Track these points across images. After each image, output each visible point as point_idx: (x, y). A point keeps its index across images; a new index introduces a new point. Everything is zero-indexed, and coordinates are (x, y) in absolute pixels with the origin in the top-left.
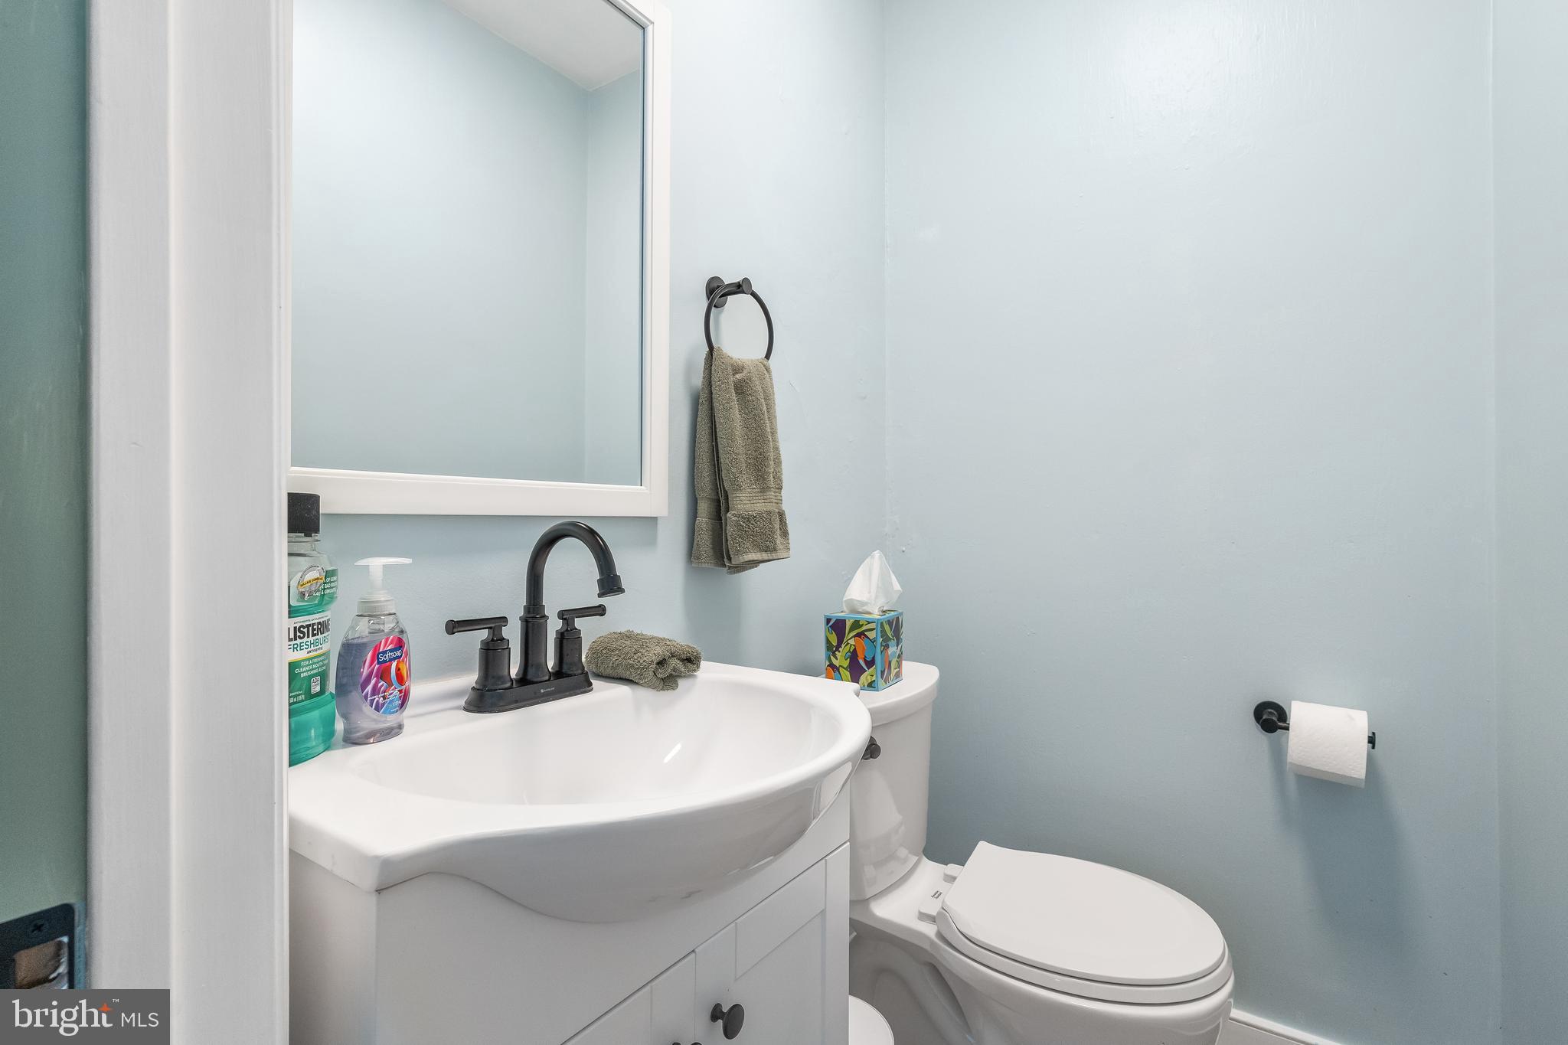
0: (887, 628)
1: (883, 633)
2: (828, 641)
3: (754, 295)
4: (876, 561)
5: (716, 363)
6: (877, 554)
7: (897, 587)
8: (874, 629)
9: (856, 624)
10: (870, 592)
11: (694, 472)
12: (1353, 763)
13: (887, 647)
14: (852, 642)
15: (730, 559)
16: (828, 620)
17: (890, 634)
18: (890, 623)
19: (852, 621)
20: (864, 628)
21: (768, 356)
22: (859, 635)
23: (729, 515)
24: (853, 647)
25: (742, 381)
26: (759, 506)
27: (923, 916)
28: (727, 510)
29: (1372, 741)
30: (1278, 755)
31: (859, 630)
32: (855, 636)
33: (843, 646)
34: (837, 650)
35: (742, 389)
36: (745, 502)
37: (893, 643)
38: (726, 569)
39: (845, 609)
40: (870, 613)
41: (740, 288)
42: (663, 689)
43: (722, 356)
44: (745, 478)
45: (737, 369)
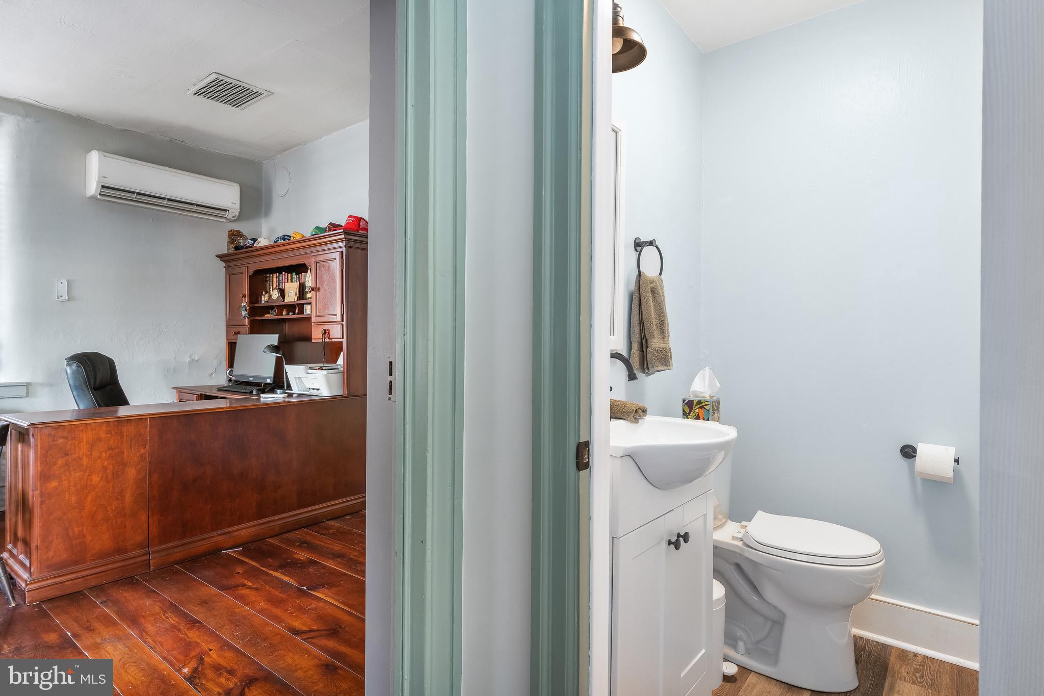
0: (714, 404)
1: (713, 407)
2: (684, 410)
3: (657, 247)
4: (707, 372)
5: (642, 279)
6: (707, 369)
7: (718, 385)
8: (708, 405)
9: (699, 402)
10: (704, 387)
11: (630, 329)
12: (947, 470)
13: (714, 413)
14: (697, 411)
15: (648, 369)
16: (684, 401)
17: (715, 407)
18: (715, 402)
19: (697, 401)
20: (703, 404)
21: (660, 274)
22: (700, 408)
23: (648, 349)
24: (697, 414)
25: (653, 288)
26: (662, 345)
27: (734, 538)
28: (647, 348)
29: (957, 461)
30: (912, 468)
31: (700, 405)
32: (698, 408)
33: (692, 413)
34: (689, 415)
35: (654, 291)
36: (655, 343)
37: (716, 412)
38: (645, 374)
39: (691, 396)
40: (705, 397)
41: (651, 243)
42: (635, 422)
43: (645, 276)
44: (656, 332)
45: (652, 282)
